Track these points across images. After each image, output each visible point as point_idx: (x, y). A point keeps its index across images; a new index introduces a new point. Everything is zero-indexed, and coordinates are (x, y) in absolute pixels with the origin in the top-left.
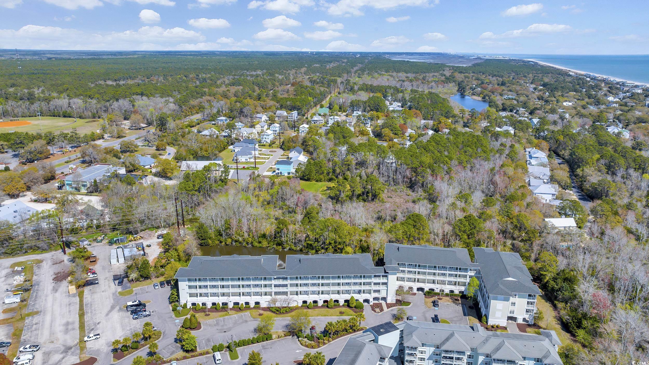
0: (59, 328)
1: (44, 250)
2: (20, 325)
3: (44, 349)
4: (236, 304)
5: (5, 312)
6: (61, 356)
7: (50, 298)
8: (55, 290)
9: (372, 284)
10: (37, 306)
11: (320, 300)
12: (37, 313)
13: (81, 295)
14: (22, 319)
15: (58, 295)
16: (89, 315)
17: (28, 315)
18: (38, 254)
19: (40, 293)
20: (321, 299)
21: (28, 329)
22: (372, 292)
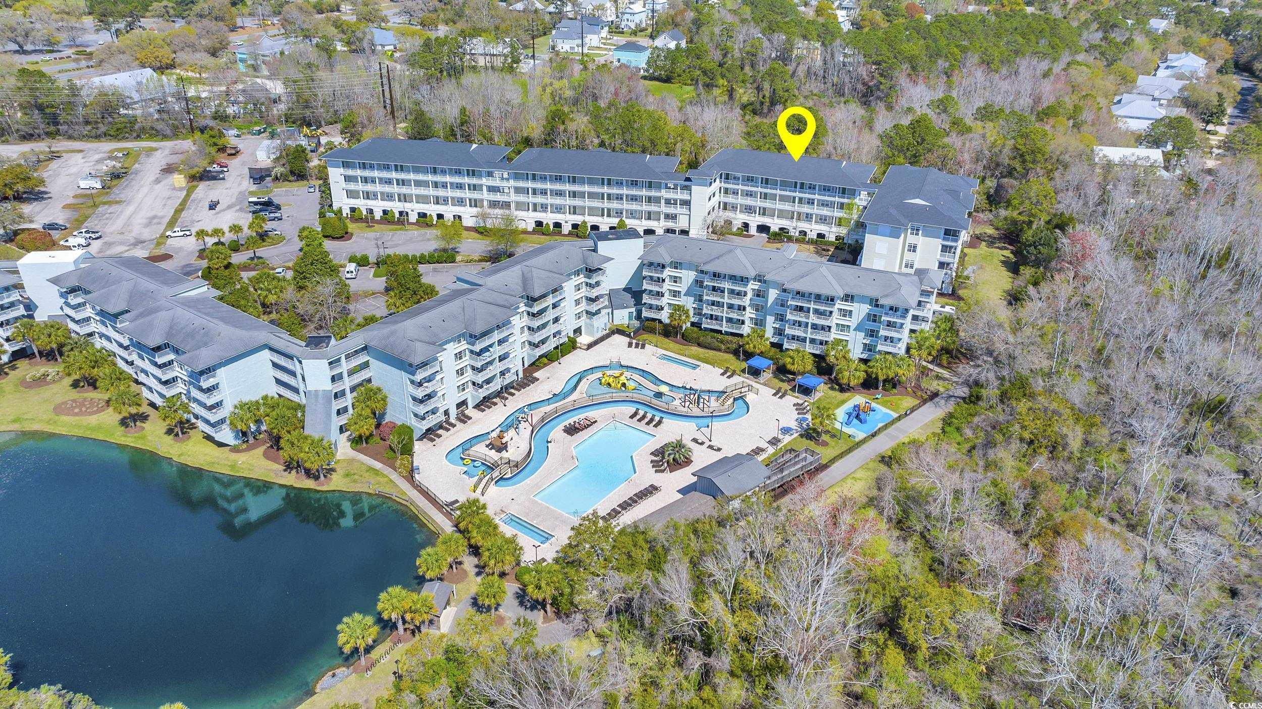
0: (140, 219)
1: (165, 137)
2: (90, 211)
3: (107, 239)
4: (423, 215)
5: (75, 197)
6: (127, 248)
7: (145, 190)
8: (157, 181)
9: (663, 201)
10: (122, 196)
11: (566, 222)
12: (117, 202)
13: (190, 192)
14: (95, 206)
15: (158, 187)
16: (191, 211)
17: (105, 203)
18: (156, 141)
19: (134, 183)
20: (568, 220)
21: (97, 217)
22: (662, 216)
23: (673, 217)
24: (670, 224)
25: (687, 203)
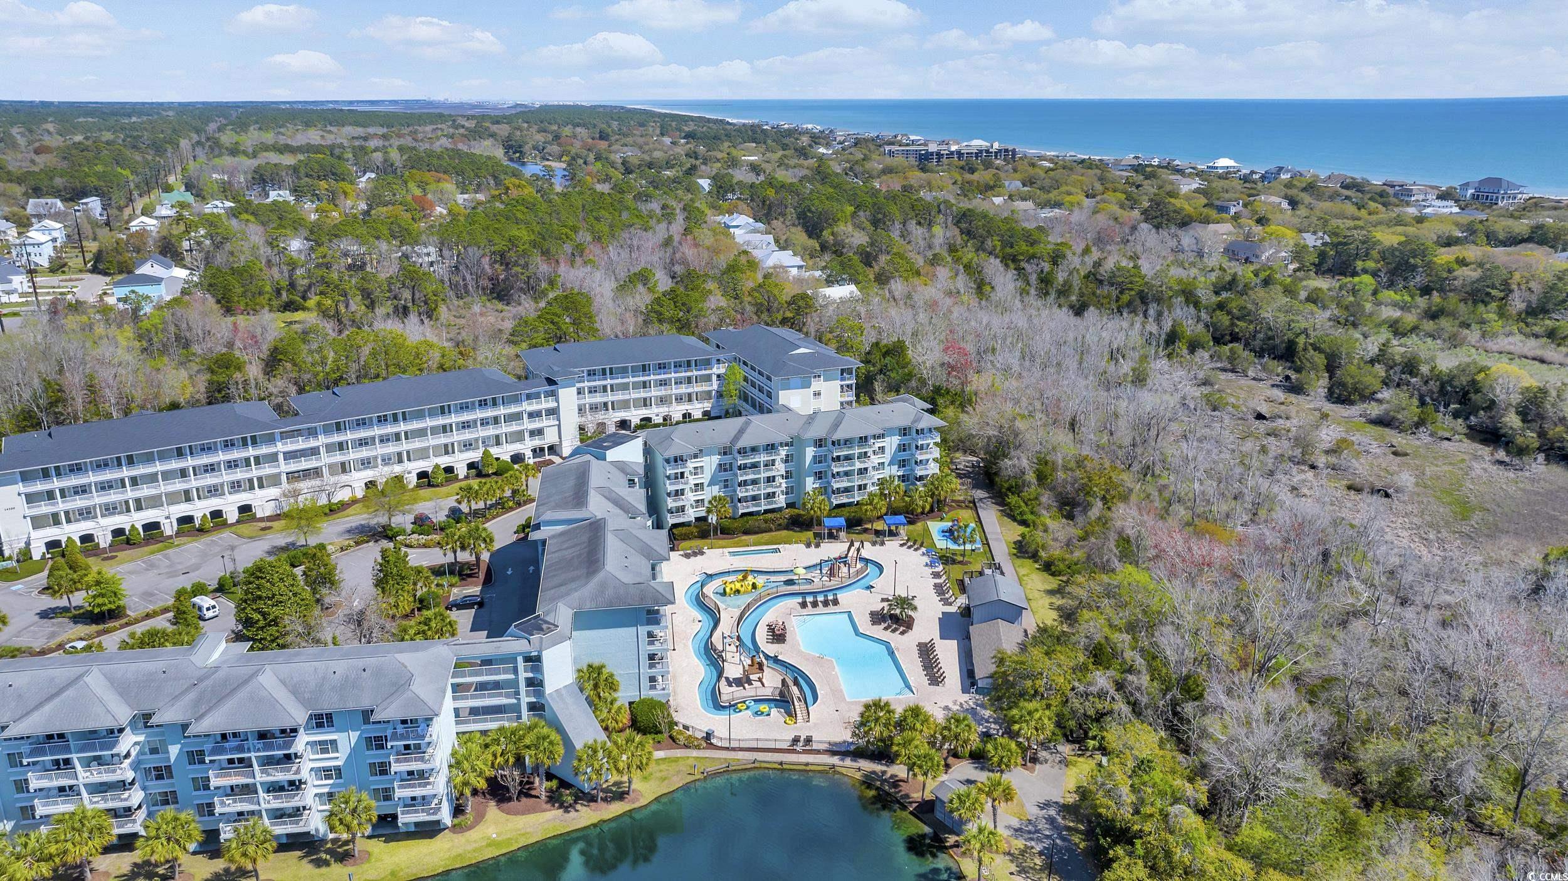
4: (186, 520)
9: (525, 416)
11: (409, 473)
20: (410, 470)
22: (527, 435)
23: (538, 433)
24: (537, 442)
25: (553, 412)
